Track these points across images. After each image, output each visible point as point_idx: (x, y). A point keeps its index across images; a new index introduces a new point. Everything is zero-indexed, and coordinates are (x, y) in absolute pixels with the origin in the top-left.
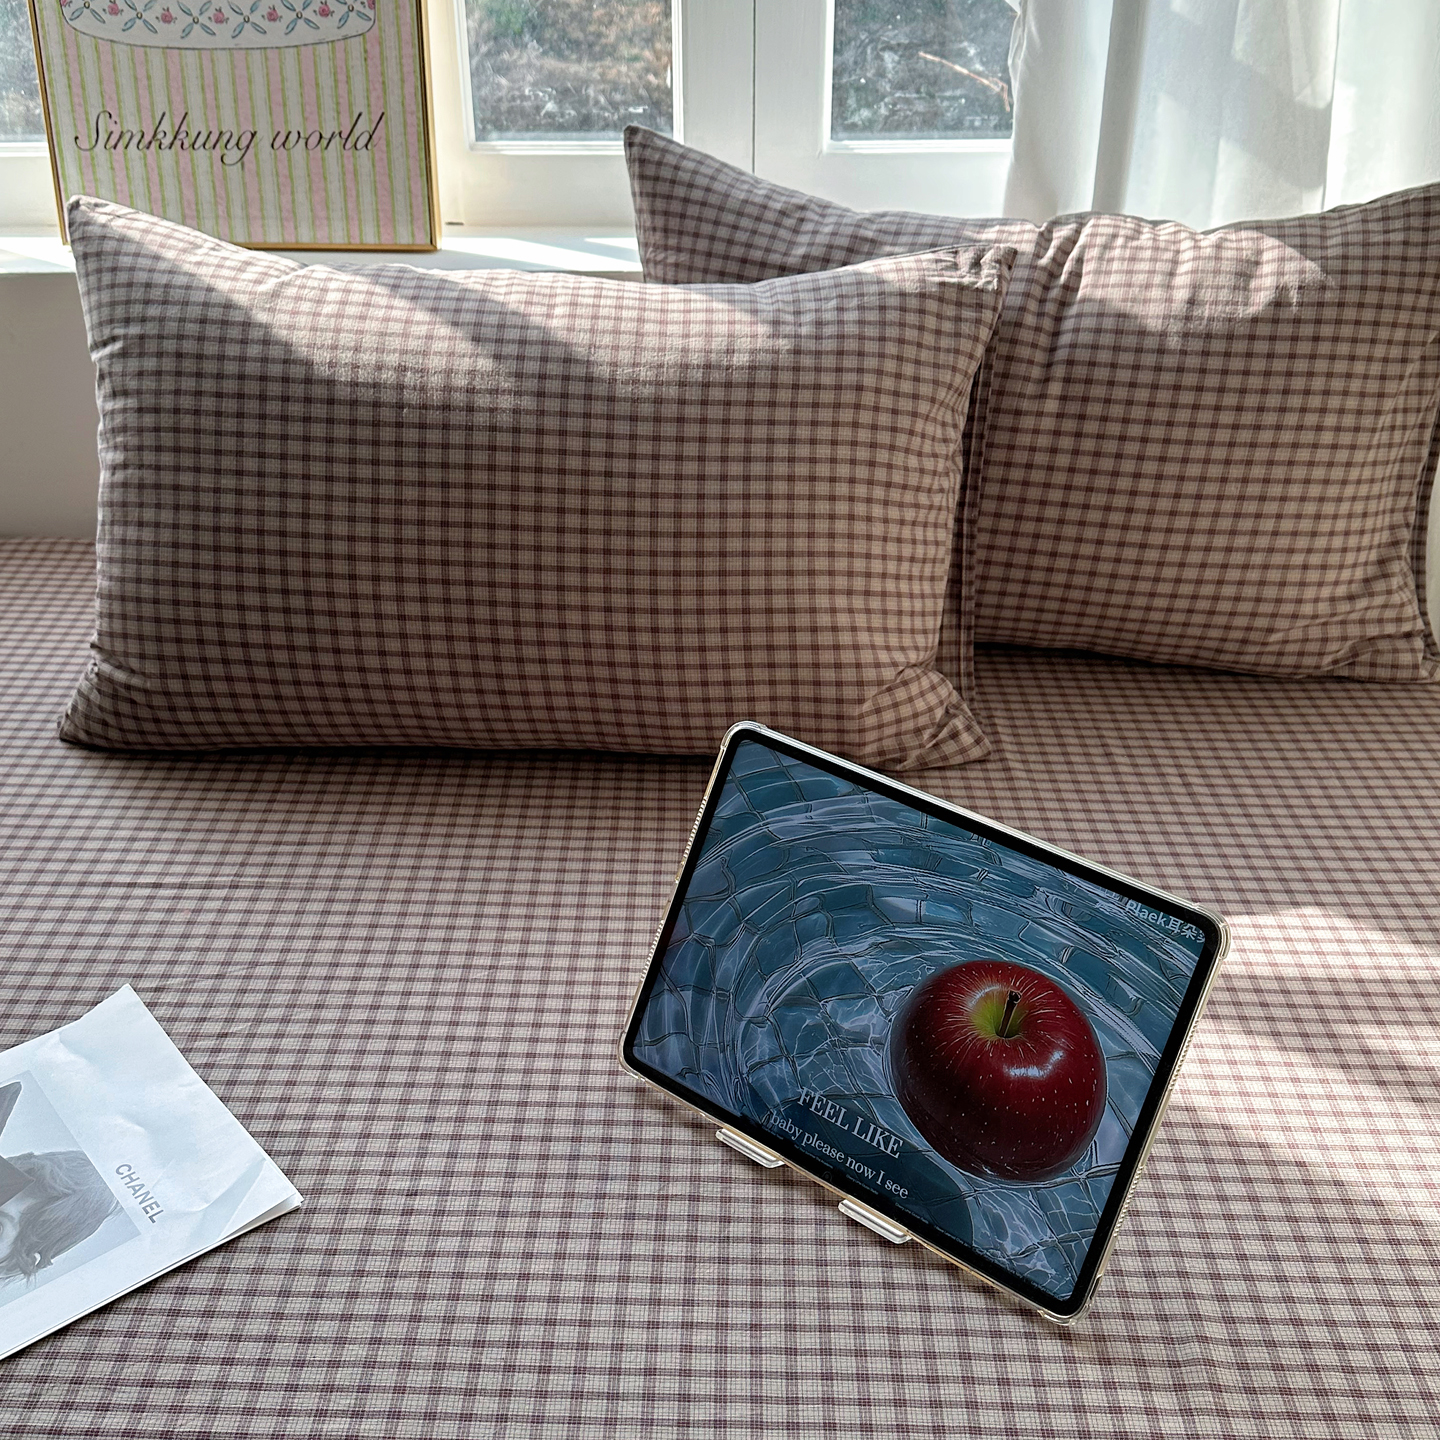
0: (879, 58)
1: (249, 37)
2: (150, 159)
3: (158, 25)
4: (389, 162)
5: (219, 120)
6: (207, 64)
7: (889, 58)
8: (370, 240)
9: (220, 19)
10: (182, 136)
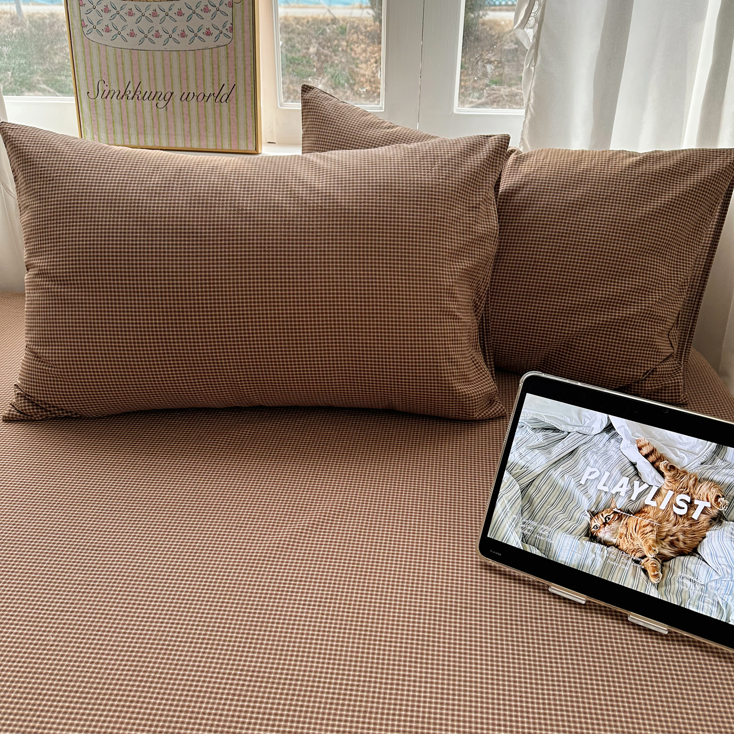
1: (171, 45)
2: (123, 104)
3: (128, 38)
4: (237, 109)
5: (156, 85)
6: (151, 58)
7: (489, 67)
8: (226, 147)
9: (158, 36)
10: (138, 93)
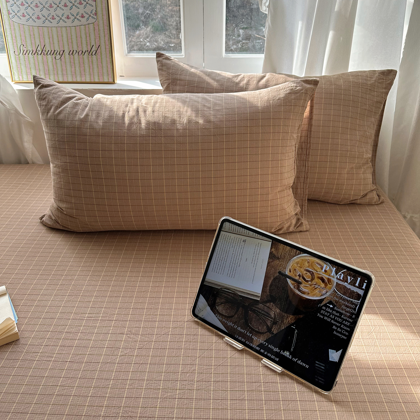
0: (238, 31)
1: (62, 23)
2: (35, 58)
3: (36, 20)
4: (101, 59)
5: (54, 47)
6: (50, 31)
7: (241, 31)
8: (97, 80)
9: (53, 18)
10: (44, 51)
